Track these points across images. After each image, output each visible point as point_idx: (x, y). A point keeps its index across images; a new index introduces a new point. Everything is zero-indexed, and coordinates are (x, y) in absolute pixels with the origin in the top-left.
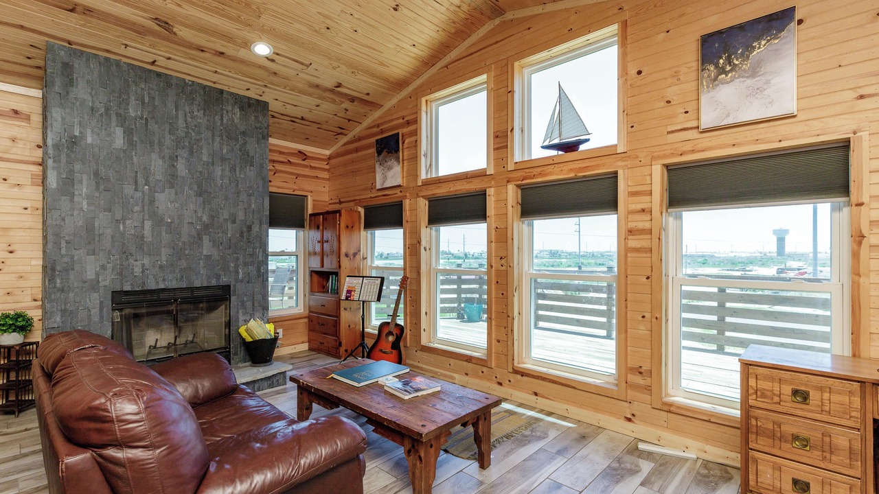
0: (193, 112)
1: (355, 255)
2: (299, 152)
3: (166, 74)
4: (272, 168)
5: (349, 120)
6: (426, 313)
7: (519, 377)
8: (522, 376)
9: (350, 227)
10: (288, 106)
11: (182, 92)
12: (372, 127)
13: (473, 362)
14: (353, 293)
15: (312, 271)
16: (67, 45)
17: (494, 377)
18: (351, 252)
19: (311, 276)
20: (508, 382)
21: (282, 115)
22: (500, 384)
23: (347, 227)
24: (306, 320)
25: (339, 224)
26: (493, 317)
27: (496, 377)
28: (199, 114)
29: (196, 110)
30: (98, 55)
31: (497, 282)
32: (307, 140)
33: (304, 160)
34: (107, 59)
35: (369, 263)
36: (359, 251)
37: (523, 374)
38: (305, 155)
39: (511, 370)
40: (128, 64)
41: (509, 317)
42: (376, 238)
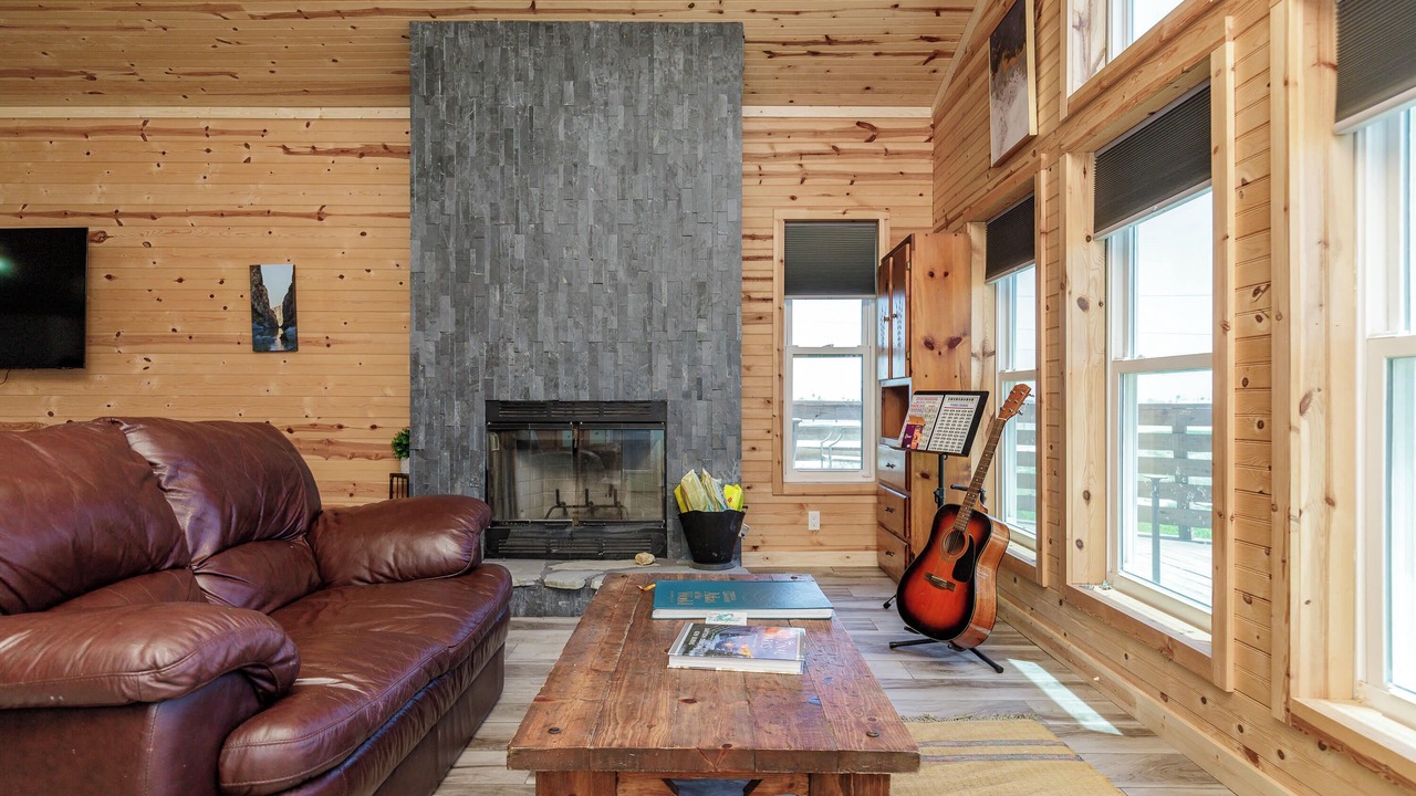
0: (602, 79)
1: (953, 343)
2: (858, 124)
3: (560, 23)
4: (796, 169)
5: (938, 12)
6: (1087, 496)
7: (1310, 748)
8: (1323, 747)
9: (938, 274)
10: (784, 19)
11: (585, 47)
12: (989, 10)
13: (1177, 658)
14: (917, 432)
15: (885, 390)
16: (429, 19)
17: (1235, 729)
18: (941, 337)
19: (883, 399)
20: (1275, 759)
21: (784, 44)
22: (1253, 757)
23: (932, 275)
24: (873, 499)
25: (910, 270)
26: (1231, 509)
27: (1241, 729)
28: (612, 81)
29: (606, 74)
30: (467, 22)
31: (1245, 382)
32: (868, 91)
33: (870, 140)
34: (479, 24)
35: (1001, 366)
36: (967, 333)
37: (1326, 739)
38: (873, 128)
39: (1279, 713)
40: (506, 24)
41: (1274, 508)
42: (1018, 299)
